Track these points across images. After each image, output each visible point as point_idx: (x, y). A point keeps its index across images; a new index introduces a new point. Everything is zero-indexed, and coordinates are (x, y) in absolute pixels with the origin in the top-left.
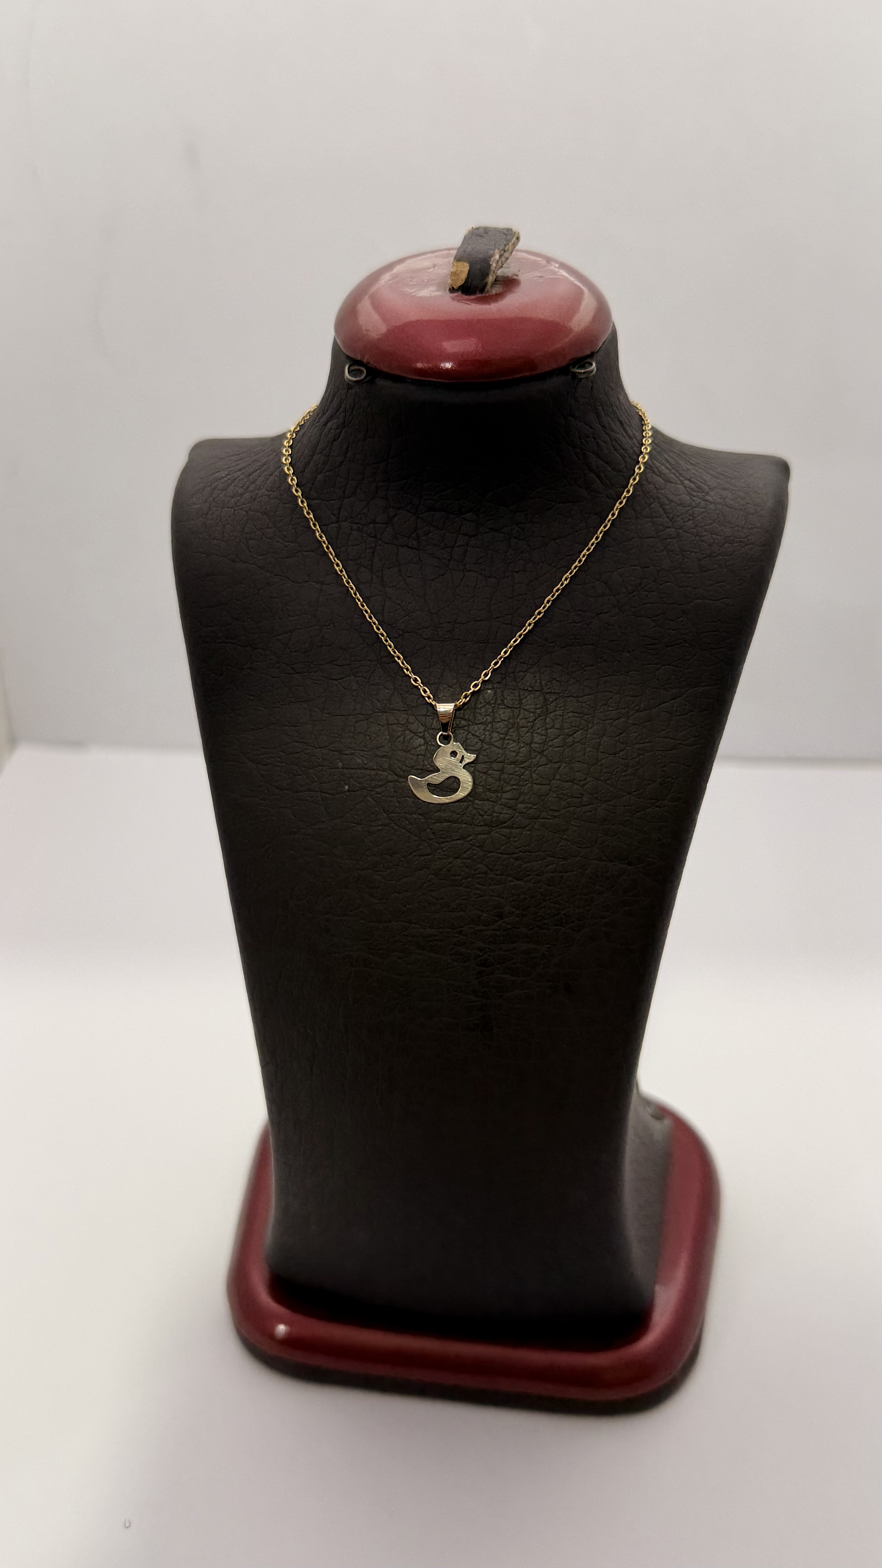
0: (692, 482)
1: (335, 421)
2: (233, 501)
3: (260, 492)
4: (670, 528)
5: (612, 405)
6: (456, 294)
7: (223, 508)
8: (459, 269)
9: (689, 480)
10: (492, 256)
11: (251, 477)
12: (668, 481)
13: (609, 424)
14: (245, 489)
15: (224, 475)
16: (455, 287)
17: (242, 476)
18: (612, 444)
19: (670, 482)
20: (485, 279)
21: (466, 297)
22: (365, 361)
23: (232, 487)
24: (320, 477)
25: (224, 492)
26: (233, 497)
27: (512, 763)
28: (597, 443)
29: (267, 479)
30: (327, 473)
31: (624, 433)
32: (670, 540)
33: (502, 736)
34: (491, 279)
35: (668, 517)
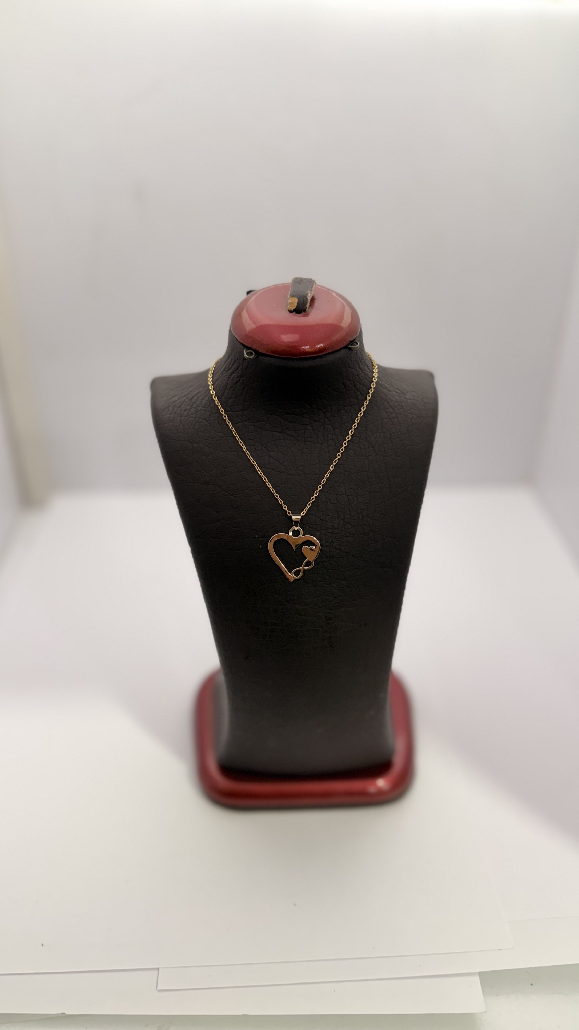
0: (399, 390)
1: (237, 374)
2: (185, 413)
3: (199, 408)
4: (392, 413)
5: (363, 359)
6: (293, 314)
7: (181, 417)
8: (293, 301)
9: (397, 389)
10: (307, 294)
11: (193, 401)
12: (389, 391)
13: (363, 367)
14: (191, 407)
15: (177, 399)
16: (292, 310)
17: (187, 400)
18: (366, 377)
19: (391, 391)
20: (306, 305)
21: (298, 315)
22: (254, 348)
23: (183, 406)
24: (231, 400)
25: (180, 408)
26: (185, 411)
27: (336, 529)
28: (359, 377)
29: (201, 402)
30: (234, 399)
31: (369, 370)
32: (393, 419)
33: (330, 517)
34: (308, 305)
35: (392, 409)
